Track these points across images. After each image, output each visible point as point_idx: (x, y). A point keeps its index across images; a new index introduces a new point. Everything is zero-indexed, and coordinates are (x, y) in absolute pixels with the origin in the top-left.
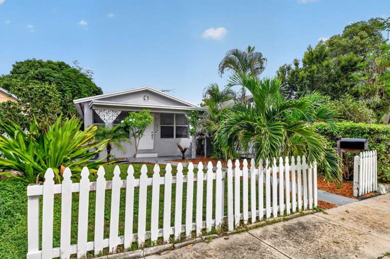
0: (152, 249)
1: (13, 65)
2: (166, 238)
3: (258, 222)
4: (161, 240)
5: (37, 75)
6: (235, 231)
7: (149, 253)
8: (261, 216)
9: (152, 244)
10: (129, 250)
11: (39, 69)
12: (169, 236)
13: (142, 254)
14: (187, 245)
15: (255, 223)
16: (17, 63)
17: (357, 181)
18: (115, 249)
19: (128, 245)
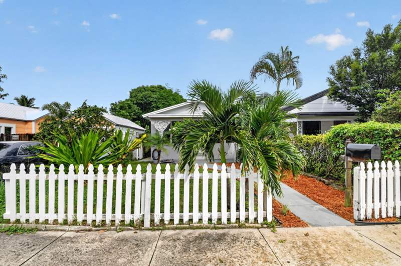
0: (76, 227)
1: (130, 92)
2: (89, 221)
3: (181, 224)
4: (84, 222)
5: (142, 97)
6: (151, 228)
7: (73, 229)
8: (186, 219)
9: (78, 224)
10: (61, 224)
11: (143, 93)
12: (91, 221)
13: (67, 229)
14: (99, 230)
15: (177, 224)
16: (132, 90)
17: (357, 200)
18: (52, 222)
19: (60, 221)
